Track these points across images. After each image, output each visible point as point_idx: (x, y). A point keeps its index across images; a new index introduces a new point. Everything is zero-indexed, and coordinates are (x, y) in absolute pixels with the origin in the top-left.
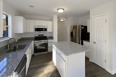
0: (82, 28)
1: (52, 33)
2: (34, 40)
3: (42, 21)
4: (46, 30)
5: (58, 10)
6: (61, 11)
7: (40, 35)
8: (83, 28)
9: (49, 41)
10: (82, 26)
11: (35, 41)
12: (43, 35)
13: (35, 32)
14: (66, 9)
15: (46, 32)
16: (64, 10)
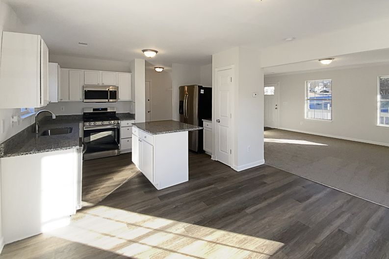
0: (199, 91)
1: (131, 103)
2: (85, 121)
3: (105, 73)
4: (114, 95)
5: (144, 51)
6: (150, 55)
7: (98, 109)
8: (202, 92)
9: (123, 123)
10: (200, 88)
11: (87, 124)
12: (106, 109)
13: (85, 101)
14: (161, 52)
15: (114, 100)
16: (156, 52)
